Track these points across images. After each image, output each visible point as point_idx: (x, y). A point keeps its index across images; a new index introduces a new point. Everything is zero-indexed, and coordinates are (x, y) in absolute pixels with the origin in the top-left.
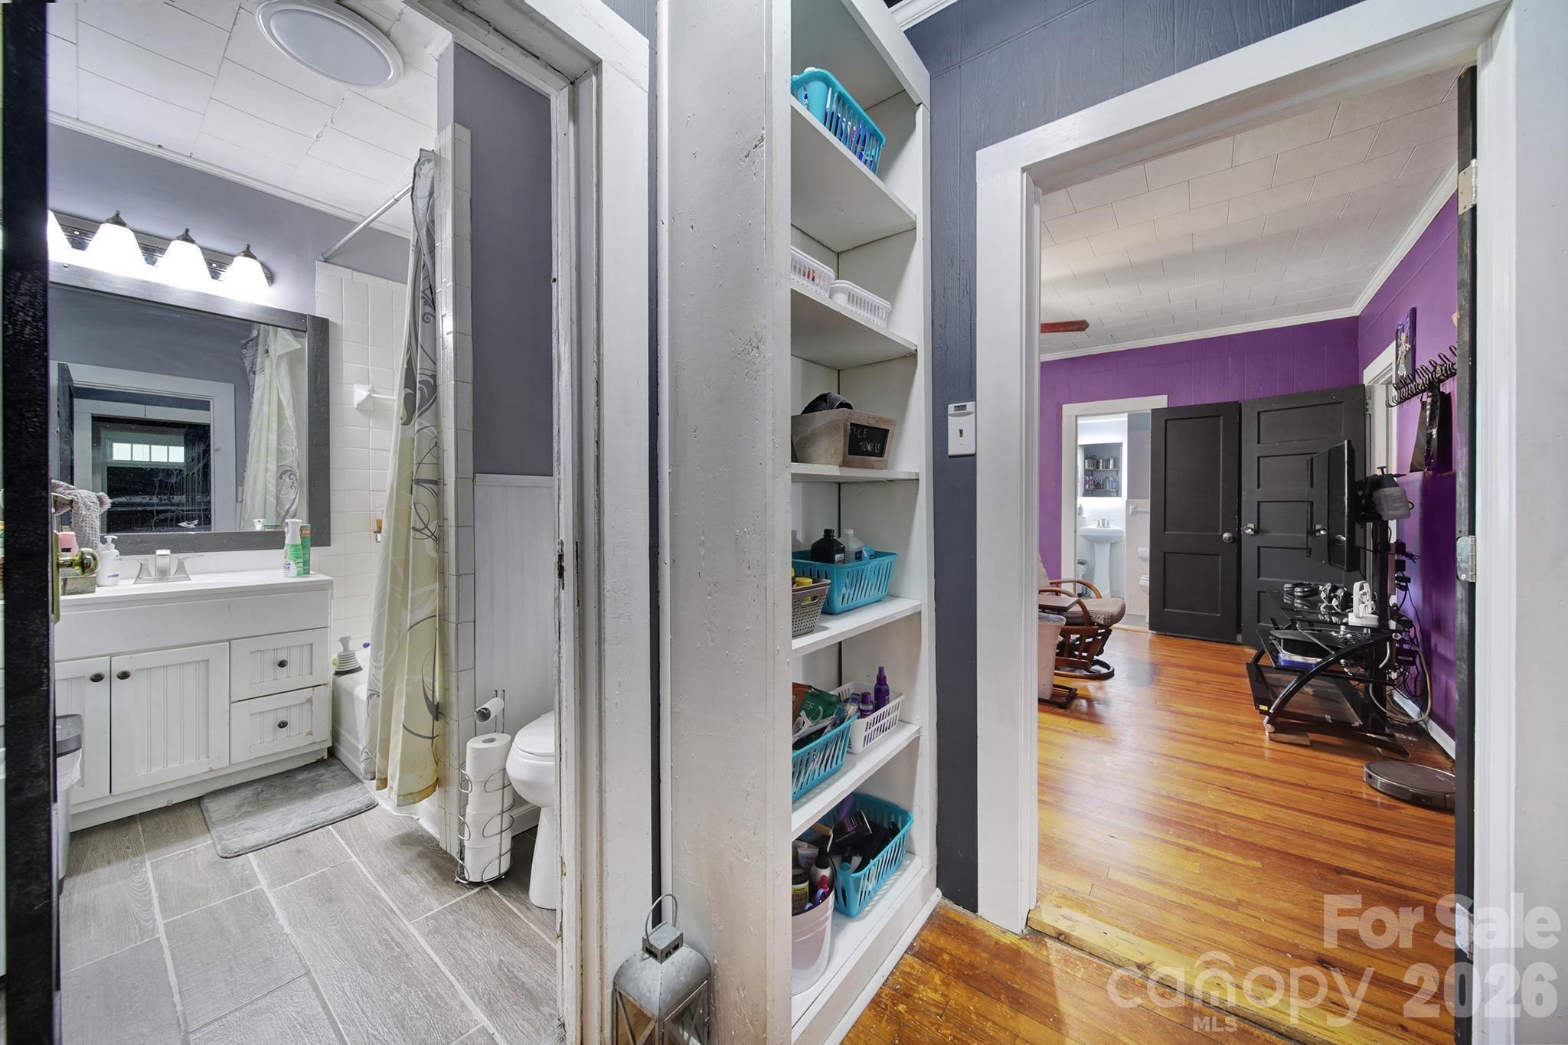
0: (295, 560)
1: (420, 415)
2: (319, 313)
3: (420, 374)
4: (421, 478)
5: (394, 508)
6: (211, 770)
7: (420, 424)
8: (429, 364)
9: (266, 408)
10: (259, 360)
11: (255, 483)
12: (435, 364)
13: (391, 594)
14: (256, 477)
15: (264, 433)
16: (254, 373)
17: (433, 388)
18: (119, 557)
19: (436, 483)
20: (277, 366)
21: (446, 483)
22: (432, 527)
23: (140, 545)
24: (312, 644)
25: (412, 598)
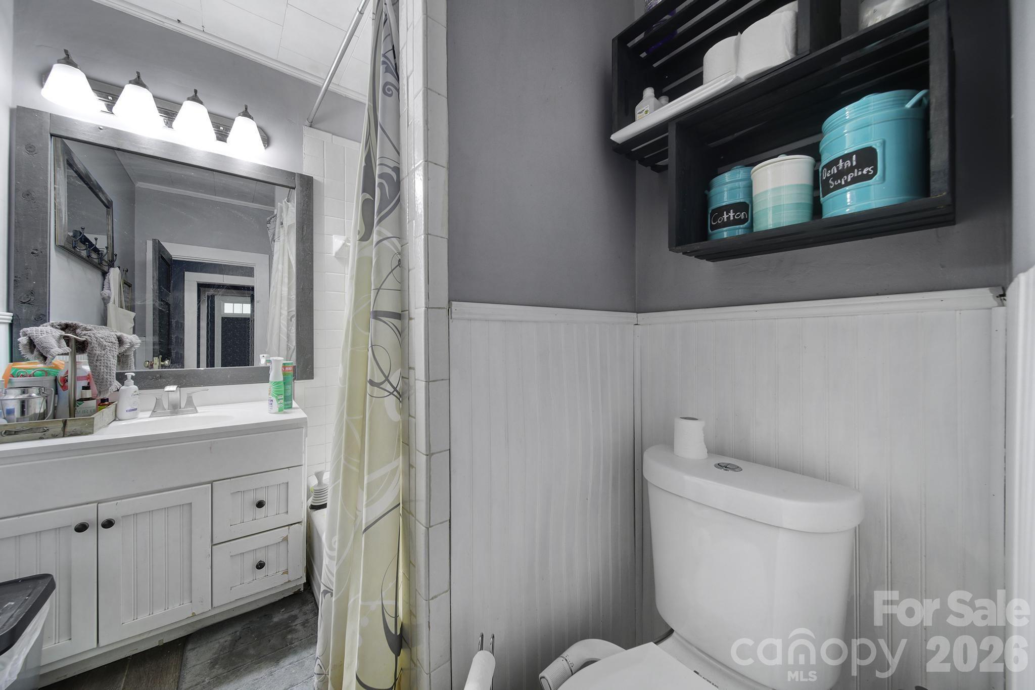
0: (276, 397)
1: (380, 221)
2: (306, 172)
3: (381, 164)
4: (379, 309)
5: (349, 350)
6: (194, 615)
7: (379, 233)
8: (390, 152)
9: (280, 266)
10: (277, 230)
11: (273, 325)
12: (399, 153)
13: (345, 466)
14: (273, 320)
15: (279, 286)
16: (274, 241)
17: (396, 183)
18: (139, 392)
19: (398, 316)
20: (288, 233)
21: (412, 316)
22: (394, 379)
23: (159, 380)
24: (288, 483)
25: (368, 484)
